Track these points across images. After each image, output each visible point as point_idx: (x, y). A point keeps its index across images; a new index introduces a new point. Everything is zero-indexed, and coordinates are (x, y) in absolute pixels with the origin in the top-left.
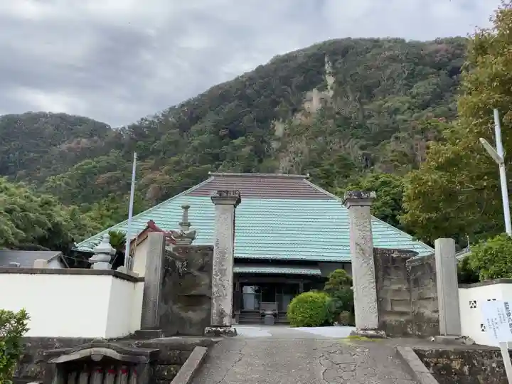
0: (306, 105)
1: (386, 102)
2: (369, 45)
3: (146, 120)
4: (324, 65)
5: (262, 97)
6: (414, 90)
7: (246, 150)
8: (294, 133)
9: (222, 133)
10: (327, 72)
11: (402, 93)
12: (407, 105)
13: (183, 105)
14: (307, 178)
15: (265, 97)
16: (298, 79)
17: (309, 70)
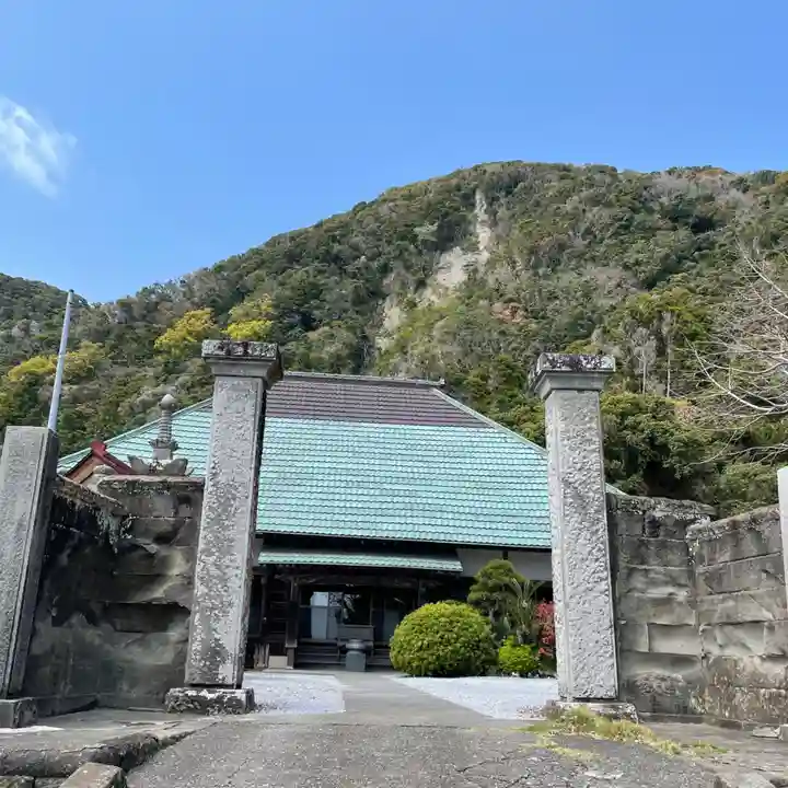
0: (440, 276)
3: (152, 292)
4: (473, 206)
10: (479, 219)
14: (442, 387)
15: (368, 258)
16: (426, 231)
17: (446, 215)
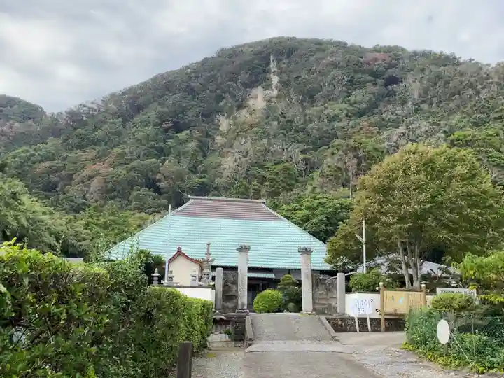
0: (251, 102)
1: (326, 108)
2: (314, 47)
3: (85, 106)
4: (269, 64)
5: (208, 91)
6: (352, 98)
7: (192, 145)
8: (239, 131)
9: (167, 125)
10: (272, 71)
11: (340, 100)
12: (345, 112)
13: (124, 93)
15: (211, 91)
17: (254, 68)
